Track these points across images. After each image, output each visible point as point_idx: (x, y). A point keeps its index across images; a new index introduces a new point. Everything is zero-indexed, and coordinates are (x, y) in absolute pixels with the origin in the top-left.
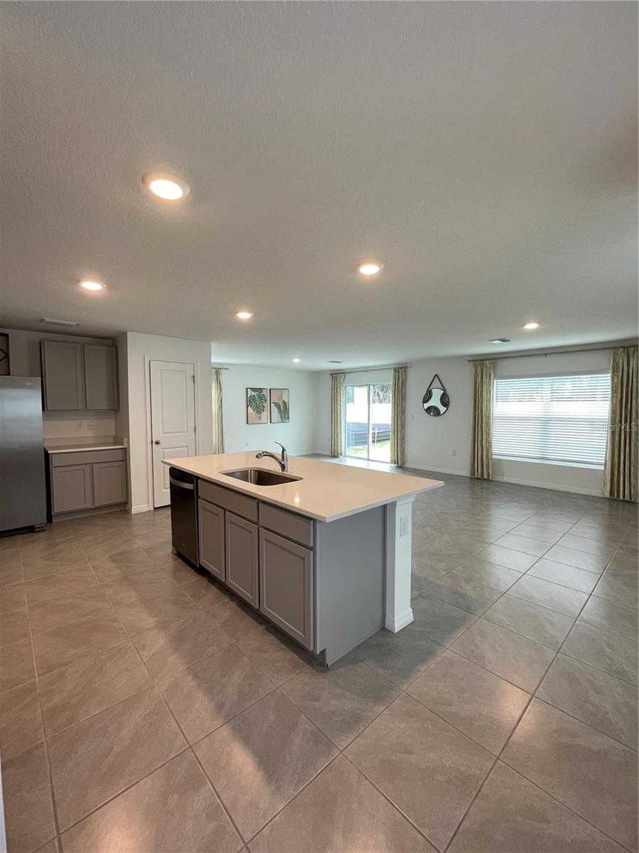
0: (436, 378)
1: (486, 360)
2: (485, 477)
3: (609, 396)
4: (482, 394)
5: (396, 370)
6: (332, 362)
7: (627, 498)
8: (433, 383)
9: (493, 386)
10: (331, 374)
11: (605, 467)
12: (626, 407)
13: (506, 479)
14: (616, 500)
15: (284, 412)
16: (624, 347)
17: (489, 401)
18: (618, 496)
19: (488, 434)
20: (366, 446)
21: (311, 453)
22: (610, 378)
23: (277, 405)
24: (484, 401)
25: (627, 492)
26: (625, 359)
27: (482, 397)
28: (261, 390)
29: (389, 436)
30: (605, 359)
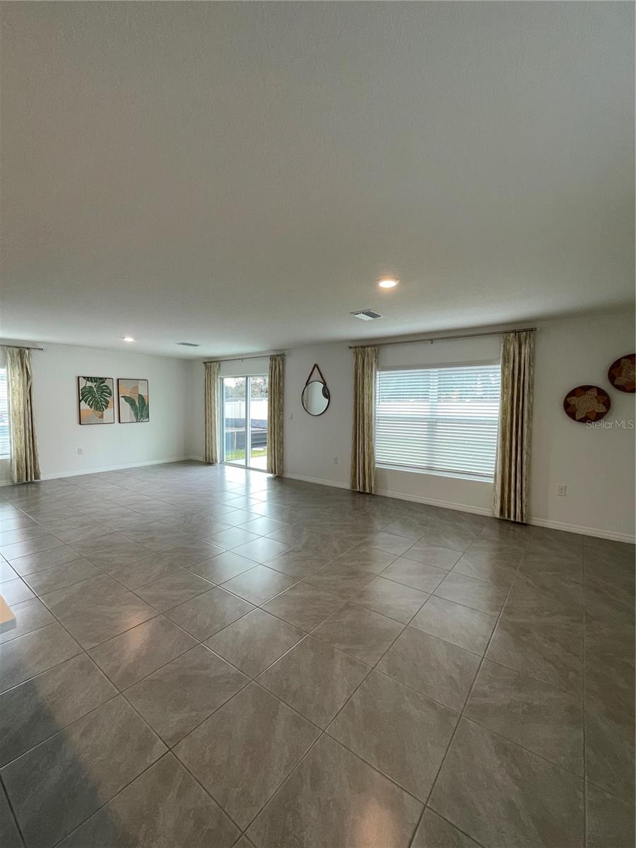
0: (316, 369)
1: (368, 346)
2: (368, 491)
3: (499, 392)
4: (363, 388)
5: (273, 358)
6: (183, 344)
7: (519, 520)
8: (313, 375)
9: (376, 378)
10: (205, 363)
11: (495, 480)
12: (518, 406)
13: (390, 494)
14: (506, 520)
15: (141, 409)
16: (515, 332)
17: (370, 397)
18: (509, 516)
19: (370, 439)
20: (244, 450)
21: (182, 458)
22: (500, 370)
23: (130, 401)
24: (366, 397)
25: (518, 510)
26: (517, 345)
27: (363, 392)
28: (102, 380)
29: (265, 439)
30: (494, 346)
